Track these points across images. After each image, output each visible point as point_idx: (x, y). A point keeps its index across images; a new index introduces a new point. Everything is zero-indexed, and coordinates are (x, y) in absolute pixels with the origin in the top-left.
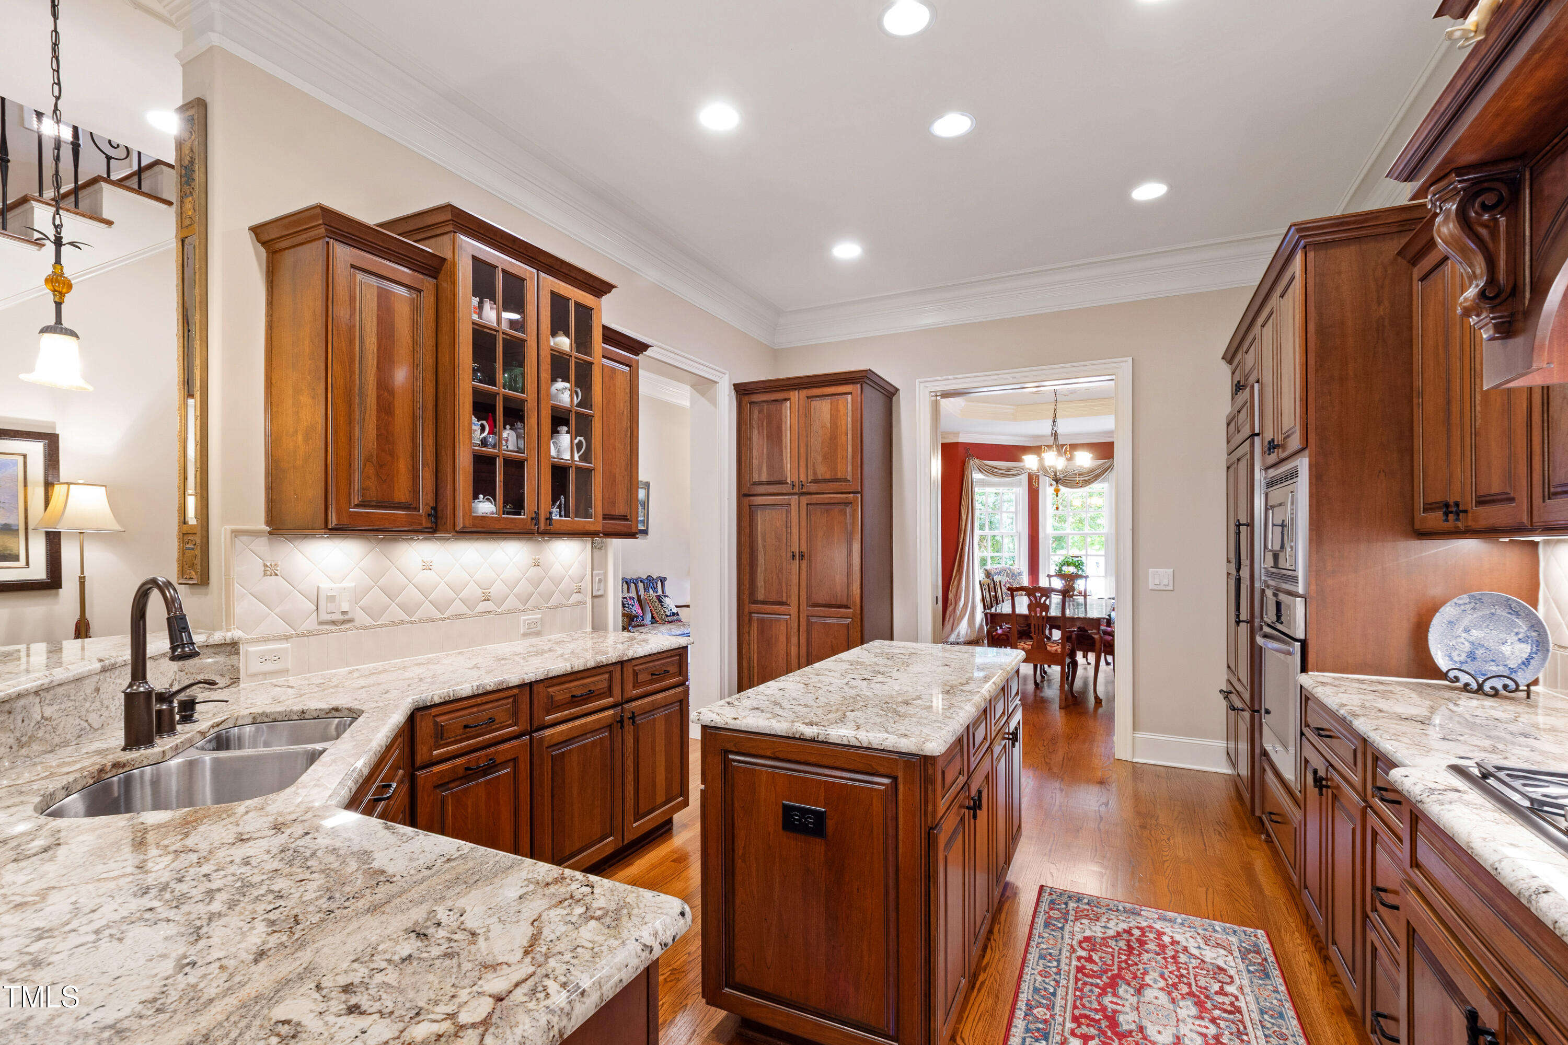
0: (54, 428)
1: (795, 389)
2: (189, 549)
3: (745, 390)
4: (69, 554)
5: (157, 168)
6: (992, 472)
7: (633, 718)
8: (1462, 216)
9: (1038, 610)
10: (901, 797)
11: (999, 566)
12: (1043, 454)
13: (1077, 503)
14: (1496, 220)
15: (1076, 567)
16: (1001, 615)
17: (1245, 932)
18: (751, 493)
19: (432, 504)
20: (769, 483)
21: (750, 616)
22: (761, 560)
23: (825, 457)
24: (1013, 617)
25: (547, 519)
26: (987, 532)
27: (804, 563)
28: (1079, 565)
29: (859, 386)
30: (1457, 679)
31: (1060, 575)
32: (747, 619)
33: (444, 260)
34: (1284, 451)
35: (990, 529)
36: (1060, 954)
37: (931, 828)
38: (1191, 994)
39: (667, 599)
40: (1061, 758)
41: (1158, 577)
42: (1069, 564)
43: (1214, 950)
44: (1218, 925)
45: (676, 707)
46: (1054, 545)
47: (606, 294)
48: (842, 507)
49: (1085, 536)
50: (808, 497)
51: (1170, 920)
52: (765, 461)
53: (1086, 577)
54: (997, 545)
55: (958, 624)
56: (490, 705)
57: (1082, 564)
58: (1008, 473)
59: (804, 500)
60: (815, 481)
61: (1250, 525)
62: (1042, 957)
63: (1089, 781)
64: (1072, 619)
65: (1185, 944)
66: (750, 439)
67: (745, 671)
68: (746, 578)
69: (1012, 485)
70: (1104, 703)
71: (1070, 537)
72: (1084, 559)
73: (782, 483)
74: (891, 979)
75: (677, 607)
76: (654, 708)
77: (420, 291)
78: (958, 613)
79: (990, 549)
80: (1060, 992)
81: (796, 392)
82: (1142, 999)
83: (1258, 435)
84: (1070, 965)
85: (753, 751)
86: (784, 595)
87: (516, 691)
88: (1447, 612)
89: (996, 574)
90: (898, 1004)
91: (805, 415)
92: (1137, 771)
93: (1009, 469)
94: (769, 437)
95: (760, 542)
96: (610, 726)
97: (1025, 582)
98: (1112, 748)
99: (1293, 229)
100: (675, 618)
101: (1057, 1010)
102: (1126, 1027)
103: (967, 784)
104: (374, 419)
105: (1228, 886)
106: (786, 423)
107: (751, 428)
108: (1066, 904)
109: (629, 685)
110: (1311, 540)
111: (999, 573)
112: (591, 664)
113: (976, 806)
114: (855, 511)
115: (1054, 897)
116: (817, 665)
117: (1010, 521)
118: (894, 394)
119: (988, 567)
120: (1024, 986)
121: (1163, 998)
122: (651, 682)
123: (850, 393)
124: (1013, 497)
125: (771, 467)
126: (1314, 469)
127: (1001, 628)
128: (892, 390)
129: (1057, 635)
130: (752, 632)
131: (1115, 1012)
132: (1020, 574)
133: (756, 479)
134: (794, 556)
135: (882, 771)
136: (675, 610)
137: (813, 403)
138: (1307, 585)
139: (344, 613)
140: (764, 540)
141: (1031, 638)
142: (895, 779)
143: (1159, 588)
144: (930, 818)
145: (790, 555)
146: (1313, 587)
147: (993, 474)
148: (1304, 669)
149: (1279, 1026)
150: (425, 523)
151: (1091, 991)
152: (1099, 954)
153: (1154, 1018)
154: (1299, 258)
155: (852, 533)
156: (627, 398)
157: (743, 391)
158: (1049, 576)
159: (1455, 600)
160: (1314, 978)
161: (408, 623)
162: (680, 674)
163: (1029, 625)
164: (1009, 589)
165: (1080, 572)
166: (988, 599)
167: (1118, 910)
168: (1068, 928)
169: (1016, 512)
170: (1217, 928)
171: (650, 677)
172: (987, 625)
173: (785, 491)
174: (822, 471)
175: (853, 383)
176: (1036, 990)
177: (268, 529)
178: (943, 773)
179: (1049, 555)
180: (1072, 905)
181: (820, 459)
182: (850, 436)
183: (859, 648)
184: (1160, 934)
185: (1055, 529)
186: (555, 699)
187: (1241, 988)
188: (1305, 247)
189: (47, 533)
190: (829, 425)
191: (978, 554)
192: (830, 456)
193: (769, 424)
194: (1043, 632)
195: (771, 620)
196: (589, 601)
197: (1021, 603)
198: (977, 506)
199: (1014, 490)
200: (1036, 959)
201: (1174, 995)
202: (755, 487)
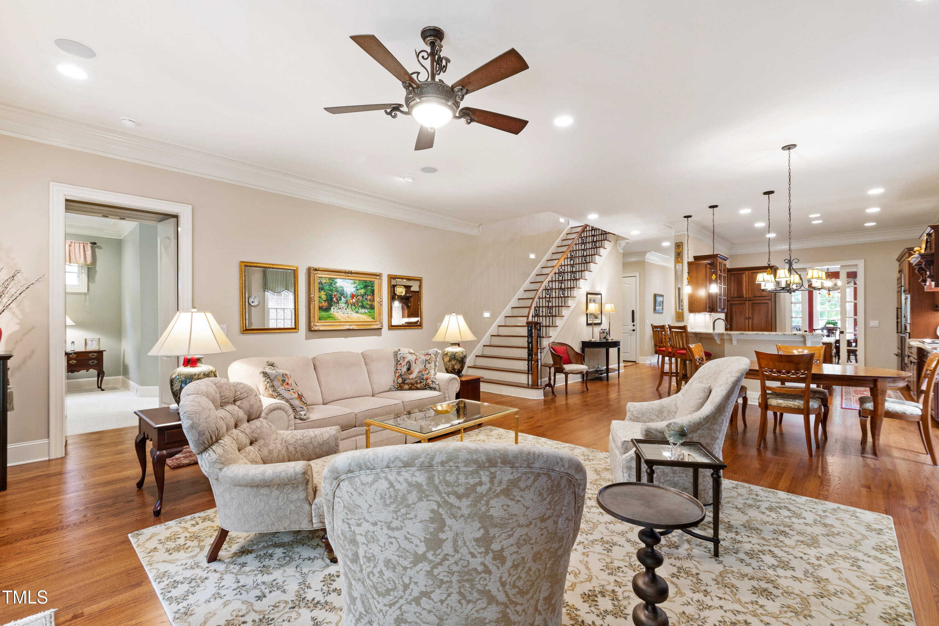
0: (601, 292)
1: (747, 271)
3: (730, 271)
18: (731, 300)
20: (737, 297)
22: (734, 318)
27: (750, 320)
41: (874, 323)
42: (829, 323)
48: (765, 304)
52: (736, 291)
59: (751, 302)
60: (754, 297)
61: (901, 308)
66: (731, 285)
73: (743, 297)
83: (902, 286)
91: (751, 278)
94: (738, 284)
95: (734, 314)
106: (744, 280)
107: (731, 281)
110: (911, 312)
114: (769, 306)
125: (738, 293)
126: (911, 297)
133: (733, 296)
137: (753, 275)
138: (910, 321)
140: (736, 314)
143: (874, 326)
145: (746, 317)
146: (912, 322)
148: (909, 338)
155: (768, 312)
173: (744, 299)
174: (756, 294)
181: (756, 290)
193: (738, 280)
202: (732, 298)
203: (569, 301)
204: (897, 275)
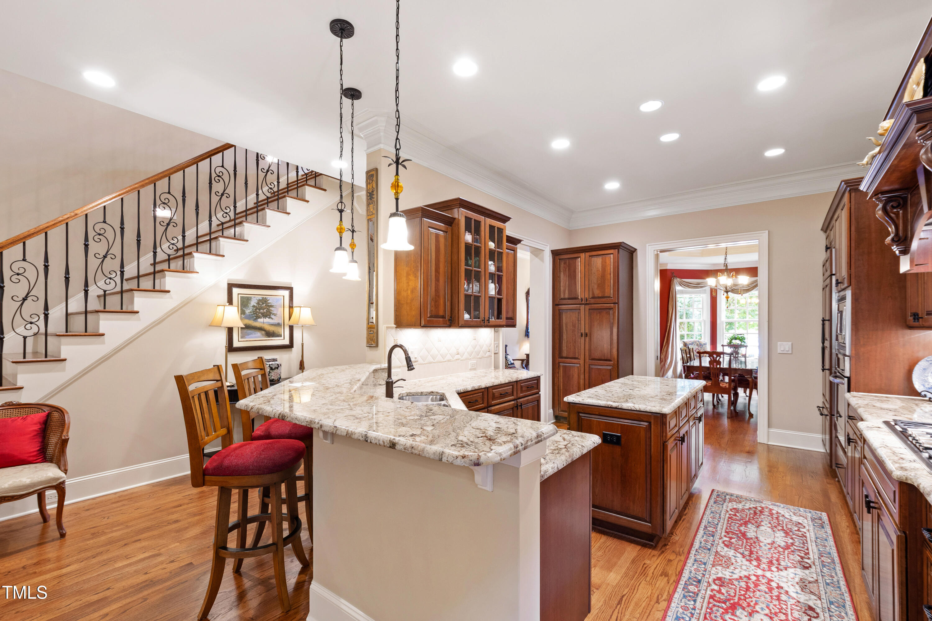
0: (291, 285)
1: (583, 252)
2: (371, 334)
3: (556, 253)
4: (297, 335)
5: (321, 176)
6: (688, 285)
7: (521, 406)
8: (884, 209)
9: (715, 364)
10: (652, 430)
11: (692, 340)
12: (719, 278)
13: (743, 301)
14: (899, 211)
15: (740, 340)
16: (693, 367)
17: (816, 513)
18: (559, 304)
19: (450, 316)
20: (569, 299)
21: (559, 364)
22: (565, 336)
23: (599, 286)
24: (700, 368)
25: (487, 320)
26: (684, 320)
27: (587, 339)
28: (742, 339)
29: (617, 250)
30: (925, 396)
31: (730, 345)
32: (557, 366)
33: (454, 219)
34: (843, 285)
35: (687, 318)
36: (721, 512)
37: (665, 442)
38: (783, 530)
39: (508, 356)
40: (726, 441)
41: (783, 346)
42: (736, 339)
43: (798, 517)
44: (801, 509)
45: (536, 403)
46: (727, 327)
47: (507, 221)
48: (608, 310)
49: (747, 322)
50: (590, 305)
51: (777, 506)
52: (567, 288)
53: (746, 346)
54: (690, 327)
55: (667, 372)
56: (476, 395)
57: (744, 339)
58: (697, 286)
59: (587, 307)
60: (593, 298)
61: (830, 320)
62: (712, 512)
63: (741, 451)
64: (735, 370)
65: (783, 514)
66: (560, 277)
67: (556, 392)
68: (557, 345)
69: (700, 292)
70: (754, 416)
71: (737, 322)
72: (745, 336)
73: (576, 298)
74: (648, 500)
75: (513, 360)
76: (528, 402)
77: (446, 232)
78: (667, 366)
79: (686, 329)
80: (720, 524)
81: (584, 254)
82: (759, 529)
83: (834, 275)
84: (725, 516)
85: (590, 412)
86: (577, 354)
87: (483, 390)
88: (922, 364)
89: (690, 344)
90: (651, 509)
91: (588, 265)
92: (769, 448)
93: (698, 284)
94: (570, 276)
95: (564, 328)
96: (513, 408)
97: (708, 348)
98: (757, 437)
99: (843, 183)
100: (513, 366)
101: (718, 529)
102: (749, 537)
103: (678, 431)
104: (434, 284)
105: (811, 496)
106: (578, 269)
107: (560, 272)
108: (725, 496)
109: (519, 392)
110: (852, 329)
111: (692, 344)
112: (507, 381)
113: (682, 440)
114: (614, 313)
115: (719, 493)
116: (606, 384)
117: (698, 313)
118: (634, 252)
119: (686, 340)
120: (704, 521)
121: (769, 530)
122: (527, 391)
123: (612, 254)
124: (701, 299)
125: (570, 291)
126: (854, 296)
127: (693, 374)
128: (633, 250)
129: (727, 379)
130: (560, 373)
131: (745, 532)
132: (705, 344)
133: (562, 296)
134: (582, 335)
135: (645, 420)
136: (512, 362)
137: (593, 259)
138: (851, 350)
139: (416, 358)
140: (566, 327)
141: (711, 379)
142: (650, 423)
143: (783, 352)
144: (664, 438)
145: (580, 334)
146: (854, 352)
147: (689, 287)
148: (849, 391)
149: (824, 543)
150: (448, 323)
151: (735, 525)
152: (740, 514)
153: (763, 535)
154: (847, 195)
155: (613, 324)
156: (513, 265)
157: (556, 254)
158: (723, 346)
159: (926, 359)
160: (848, 531)
161: (434, 363)
162: (537, 389)
163: (710, 373)
164: (698, 353)
165: (743, 343)
166: (686, 358)
167: (751, 500)
168: (725, 504)
169: (703, 308)
170: (801, 510)
171: (526, 389)
172: (685, 372)
173: (577, 303)
174: (597, 293)
175: (614, 249)
176: (709, 522)
177: (395, 326)
178: (669, 422)
179: (723, 333)
180: (728, 497)
181: (596, 287)
182: (612, 275)
183: (623, 378)
184: (771, 510)
185: (728, 317)
186: (495, 395)
187: (808, 530)
188: (850, 190)
189: (290, 326)
190: (601, 270)
191: (679, 333)
192: (602, 284)
193: (569, 270)
194: (718, 377)
195: (570, 366)
196: (493, 355)
197: (705, 361)
198: (678, 304)
199: (702, 295)
200: (710, 513)
201: (774, 529)
202: (562, 301)
203: (136, 300)
204: (823, 255)
